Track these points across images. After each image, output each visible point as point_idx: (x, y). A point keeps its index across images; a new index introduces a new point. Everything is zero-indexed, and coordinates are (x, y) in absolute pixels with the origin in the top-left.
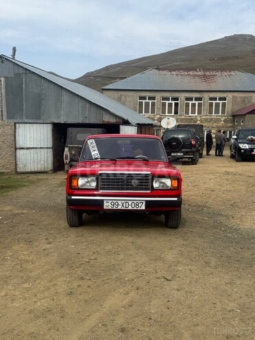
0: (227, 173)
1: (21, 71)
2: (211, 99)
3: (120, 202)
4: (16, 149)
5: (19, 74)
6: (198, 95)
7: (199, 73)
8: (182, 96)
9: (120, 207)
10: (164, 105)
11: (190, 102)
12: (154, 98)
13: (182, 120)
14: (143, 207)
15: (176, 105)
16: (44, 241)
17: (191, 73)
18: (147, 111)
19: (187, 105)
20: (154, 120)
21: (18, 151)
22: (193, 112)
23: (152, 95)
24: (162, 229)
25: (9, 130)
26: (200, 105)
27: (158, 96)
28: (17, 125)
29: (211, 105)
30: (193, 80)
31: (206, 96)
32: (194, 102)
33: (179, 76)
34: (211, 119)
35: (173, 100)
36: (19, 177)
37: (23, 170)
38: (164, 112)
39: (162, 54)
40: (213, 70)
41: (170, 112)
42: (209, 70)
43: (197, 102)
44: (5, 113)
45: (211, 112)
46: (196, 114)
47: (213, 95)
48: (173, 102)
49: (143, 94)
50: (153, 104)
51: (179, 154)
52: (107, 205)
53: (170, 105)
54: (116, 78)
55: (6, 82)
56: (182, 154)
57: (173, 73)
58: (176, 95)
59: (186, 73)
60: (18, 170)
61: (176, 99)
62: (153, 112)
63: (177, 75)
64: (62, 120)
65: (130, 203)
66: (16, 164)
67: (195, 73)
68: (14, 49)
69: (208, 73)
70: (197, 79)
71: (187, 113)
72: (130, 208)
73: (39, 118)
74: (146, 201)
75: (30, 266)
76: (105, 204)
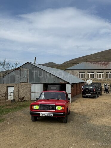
0: (103, 103)
1: (34, 67)
2: (107, 72)
3: (45, 114)
4: (31, 92)
5: (33, 68)
6: (102, 71)
7: (102, 63)
8: (95, 71)
9: (45, 116)
10: (88, 75)
11: (99, 74)
12: (84, 72)
13: (96, 80)
14: (52, 116)
15: (93, 75)
16: (22, 125)
17: (99, 63)
18: (82, 77)
19: (98, 75)
20: (85, 80)
21: (32, 93)
22: (100, 77)
23: (84, 71)
24: (60, 123)
25: (29, 86)
26: (102, 75)
27: (86, 72)
28: (32, 84)
29: (107, 75)
30: (100, 66)
31: (105, 71)
32: (100, 73)
33: (94, 64)
34: (107, 80)
35: (92, 73)
36: (31, 102)
37: (33, 100)
38: (88, 77)
39: (93, 54)
40: (108, 61)
41: (91, 77)
42: (106, 62)
43: (101, 74)
44: (28, 80)
45: (107, 77)
46: (101, 78)
47: (107, 71)
48: (92, 74)
49: (80, 71)
50: (84, 74)
51: (89, 94)
52: (41, 115)
53: (91, 75)
54: (75, 64)
55: (29, 70)
56: (90, 94)
57: (92, 63)
58: (93, 71)
59: (97, 63)
60: (32, 100)
61: (93, 73)
62: (84, 77)
63: (93, 64)
64: (46, 82)
65: (48, 114)
66: (31, 98)
67: (101, 63)
68: (35, 58)
69: (106, 63)
70: (101, 65)
71: (98, 77)
72: (48, 116)
73: (39, 82)
74: (53, 114)
75: (14, 132)
76: (41, 114)
